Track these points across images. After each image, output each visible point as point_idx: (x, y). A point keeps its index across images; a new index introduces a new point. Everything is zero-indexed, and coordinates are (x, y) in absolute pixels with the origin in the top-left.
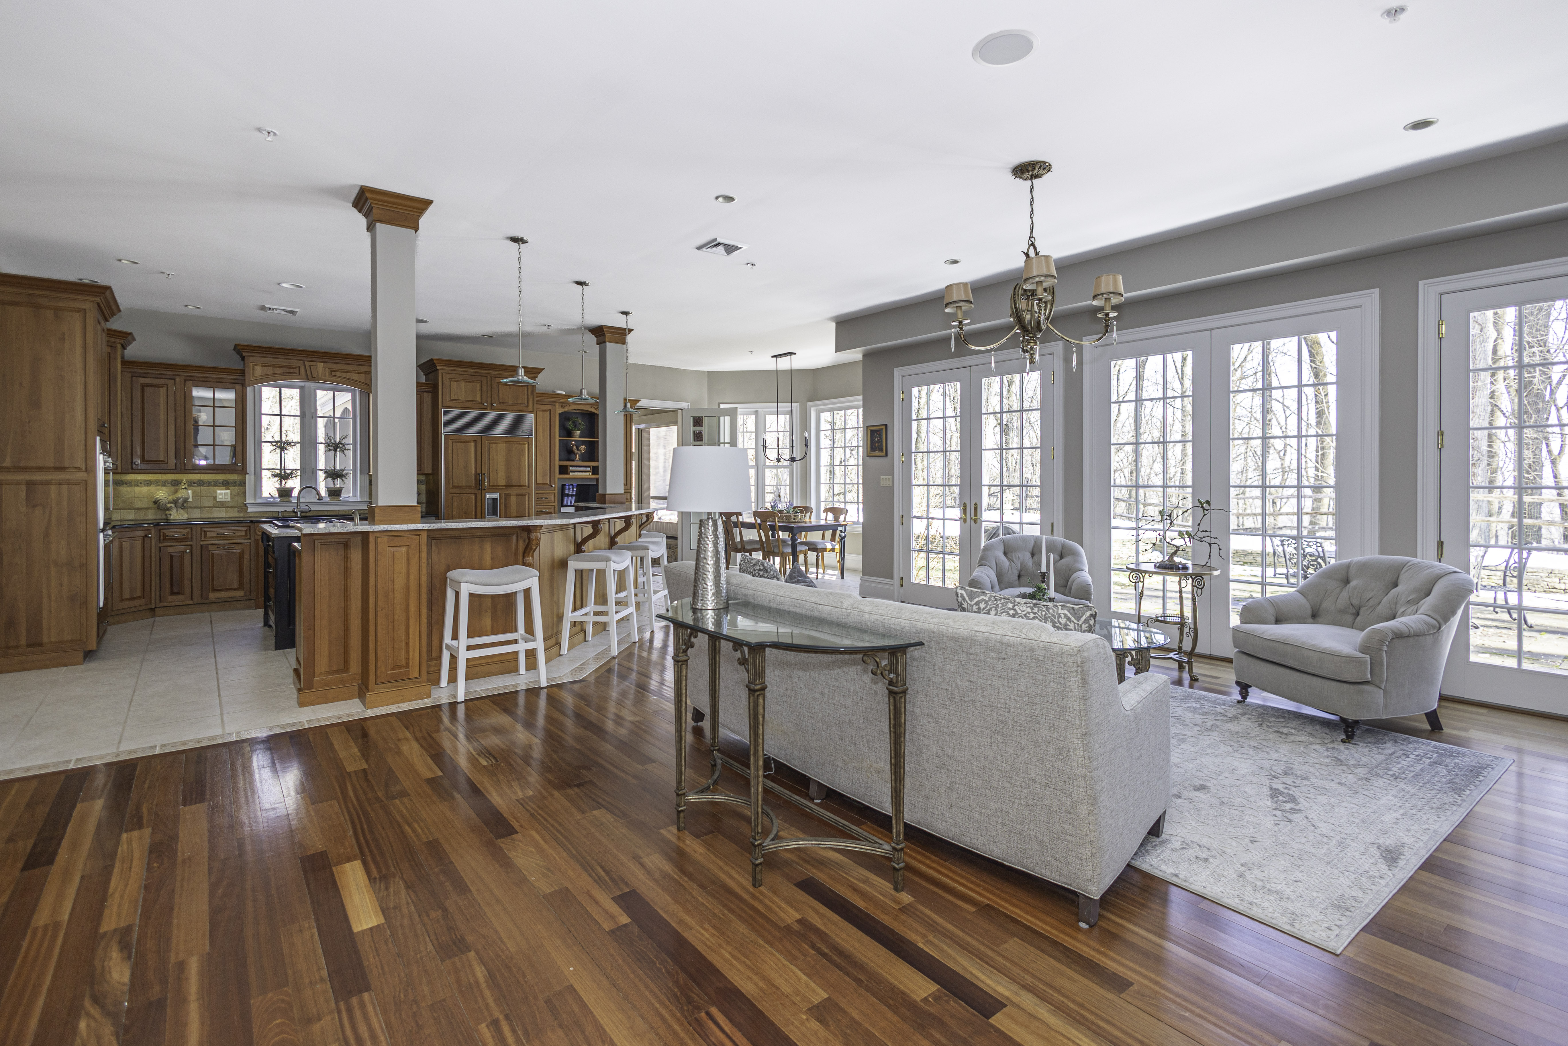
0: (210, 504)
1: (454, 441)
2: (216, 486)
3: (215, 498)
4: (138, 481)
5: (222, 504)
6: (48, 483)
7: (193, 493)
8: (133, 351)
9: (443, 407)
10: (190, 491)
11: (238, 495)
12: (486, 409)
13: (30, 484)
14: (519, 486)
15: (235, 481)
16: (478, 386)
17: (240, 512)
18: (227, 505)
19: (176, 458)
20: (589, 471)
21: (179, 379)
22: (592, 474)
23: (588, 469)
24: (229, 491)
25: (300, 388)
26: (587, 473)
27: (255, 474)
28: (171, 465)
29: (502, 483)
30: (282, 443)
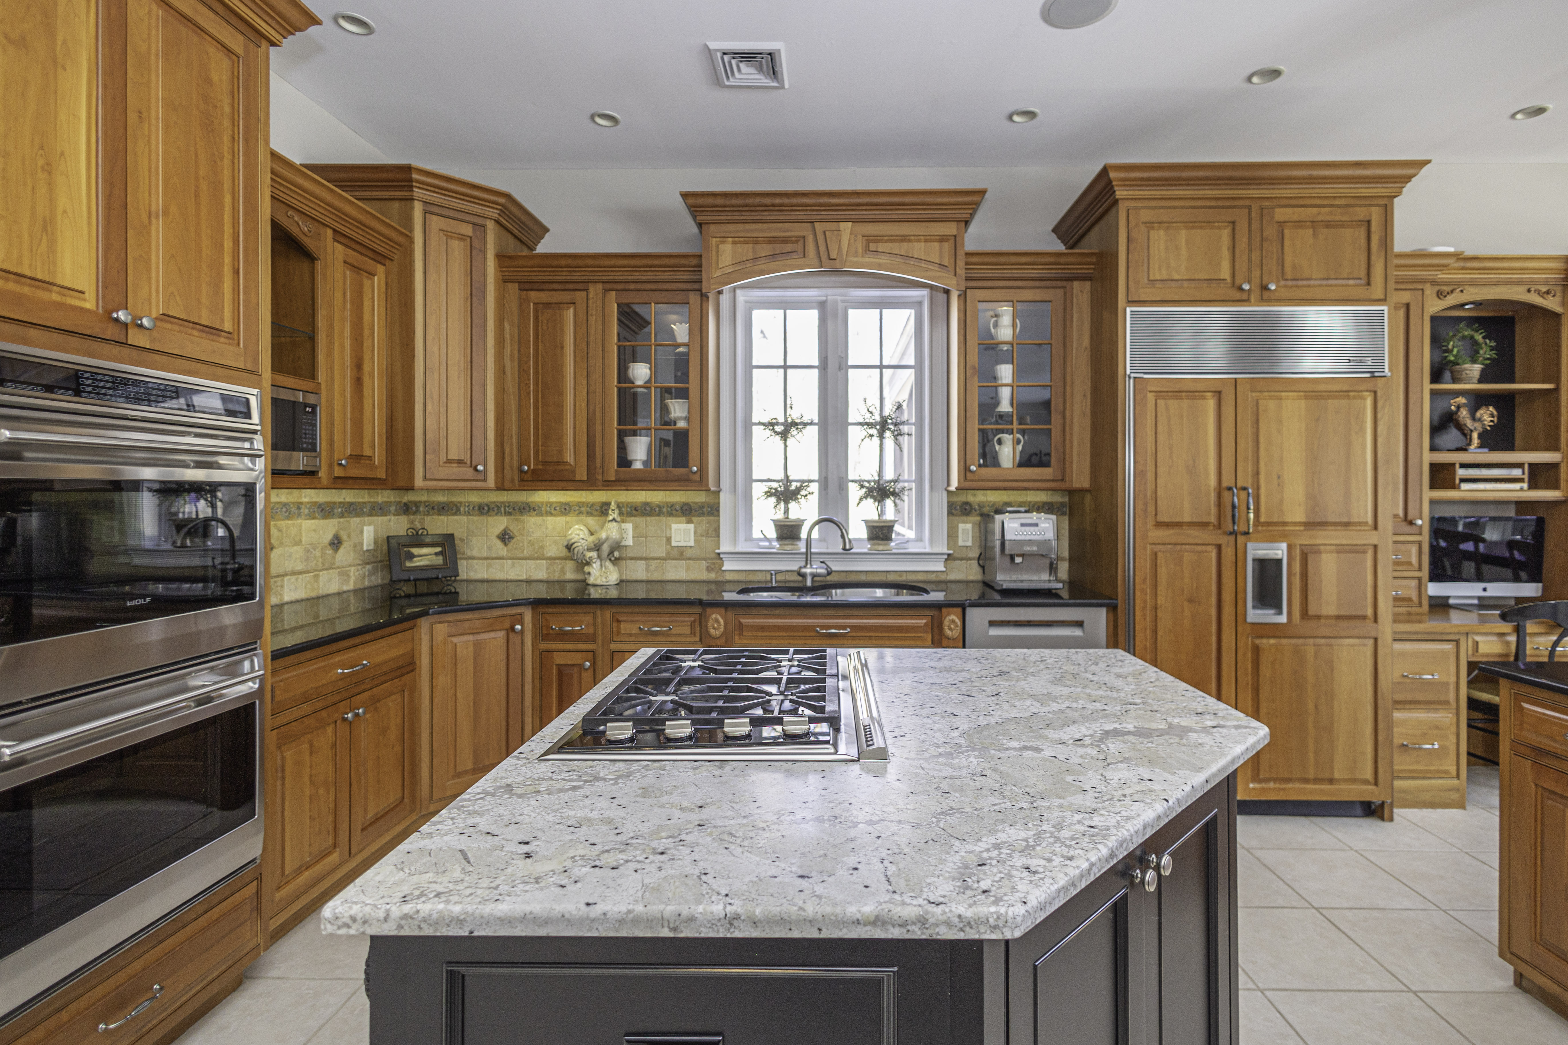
0: (661, 552)
1: (1159, 395)
2: (670, 514)
3: (669, 540)
4: (551, 504)
5: (680, 554)
7: (635, 528)
9: (1131, 302)
10: (629, 527)
11: (707, 534)
12: (1246, 301)
14: (1347, 524)
15: (702, 506)
16: (1225, 234)
17: (709, 569)
18: (688, 553)
19: (591, 456)
20: (1520, 480)
21: (595, 290)
22: (1531, 487)
23: (1516, 473)
24: (691, 527)
25: (822, 306)
26: (1517, 486)
27: (734, 490)
28: (582, 473)
29: (1295, 514)
30: (787, 426)
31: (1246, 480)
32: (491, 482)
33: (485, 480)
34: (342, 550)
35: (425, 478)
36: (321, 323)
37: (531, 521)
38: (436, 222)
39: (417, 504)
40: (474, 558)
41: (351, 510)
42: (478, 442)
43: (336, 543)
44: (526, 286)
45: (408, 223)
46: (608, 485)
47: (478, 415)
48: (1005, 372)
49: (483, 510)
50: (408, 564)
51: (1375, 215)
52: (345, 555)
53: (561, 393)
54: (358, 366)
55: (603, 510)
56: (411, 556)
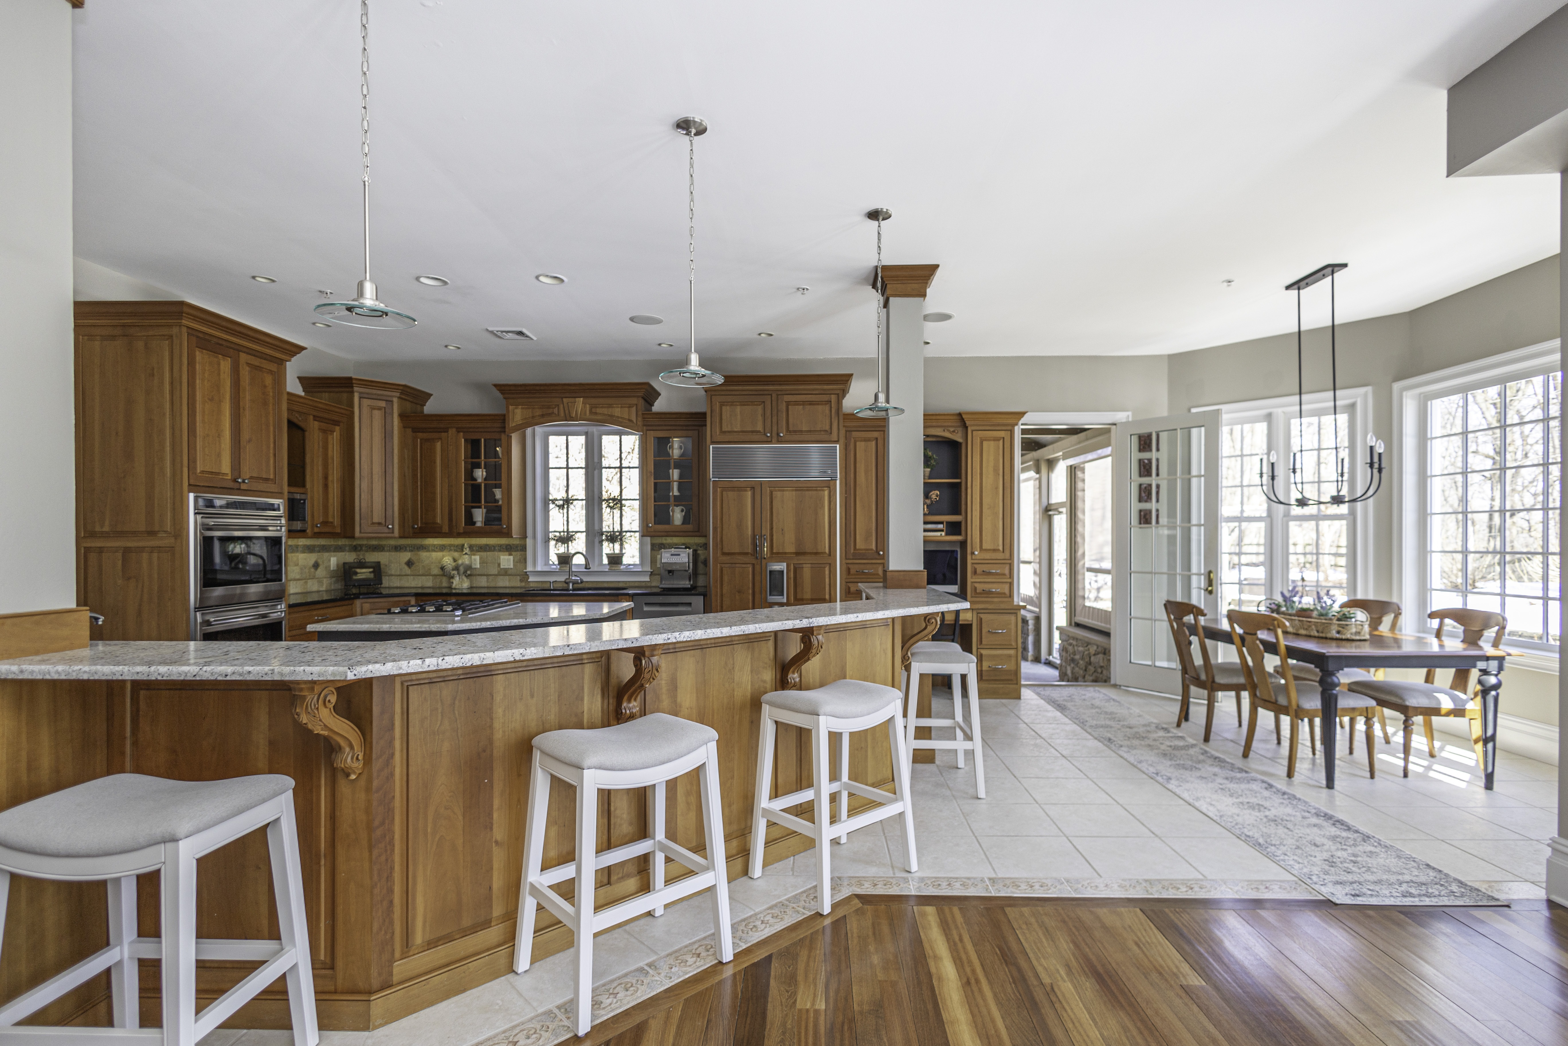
0: (495, 571)
1: (724, 489)
2: (500, 551)
3: (499, 565)
4: (434, 545)
5: (505, 573)
6: (141, 550)
7: (481, 559)
8: (430, 407)
9: (713, 443)
10: (477, 558)
11: (520, 561)
12: (770, 442)
13: (127, 551)
14: (816, 553)
15: (517, 546)
16: (760, 409)
17: (521, 581)
18: (509, 572)
19: (450, 520)
20: (942, 530)
21: (452, 431)
22: (947, 534)
23: (940, 526)
24: (511, 557)
25: (587, 434)
26: (938, 534)
27: (534, 537)
28: (446, 529)
29: (790, 548)
30: (567, 502)
31: (766, 531)
32: (396, 533)
33: (393, 533)
34: (319, 570)
35: (360, 532)
36: (308, 460)
37: (424, 554)
38: (366, 402)
39: (361, 546)
40: (392, 575)
41: (324, 549)
42: (389, 513)
43: (316, 566)
44: (416, 430)
45: (351, 404)
46: (459, 535)
47: (389, 499)
48: (675, 474)
49: (397, 549)
50: (355, 577)
52: (320, 572)
53: (434, 486)
54: (326, 478)
55: (461, 548)
56: (356, 573)
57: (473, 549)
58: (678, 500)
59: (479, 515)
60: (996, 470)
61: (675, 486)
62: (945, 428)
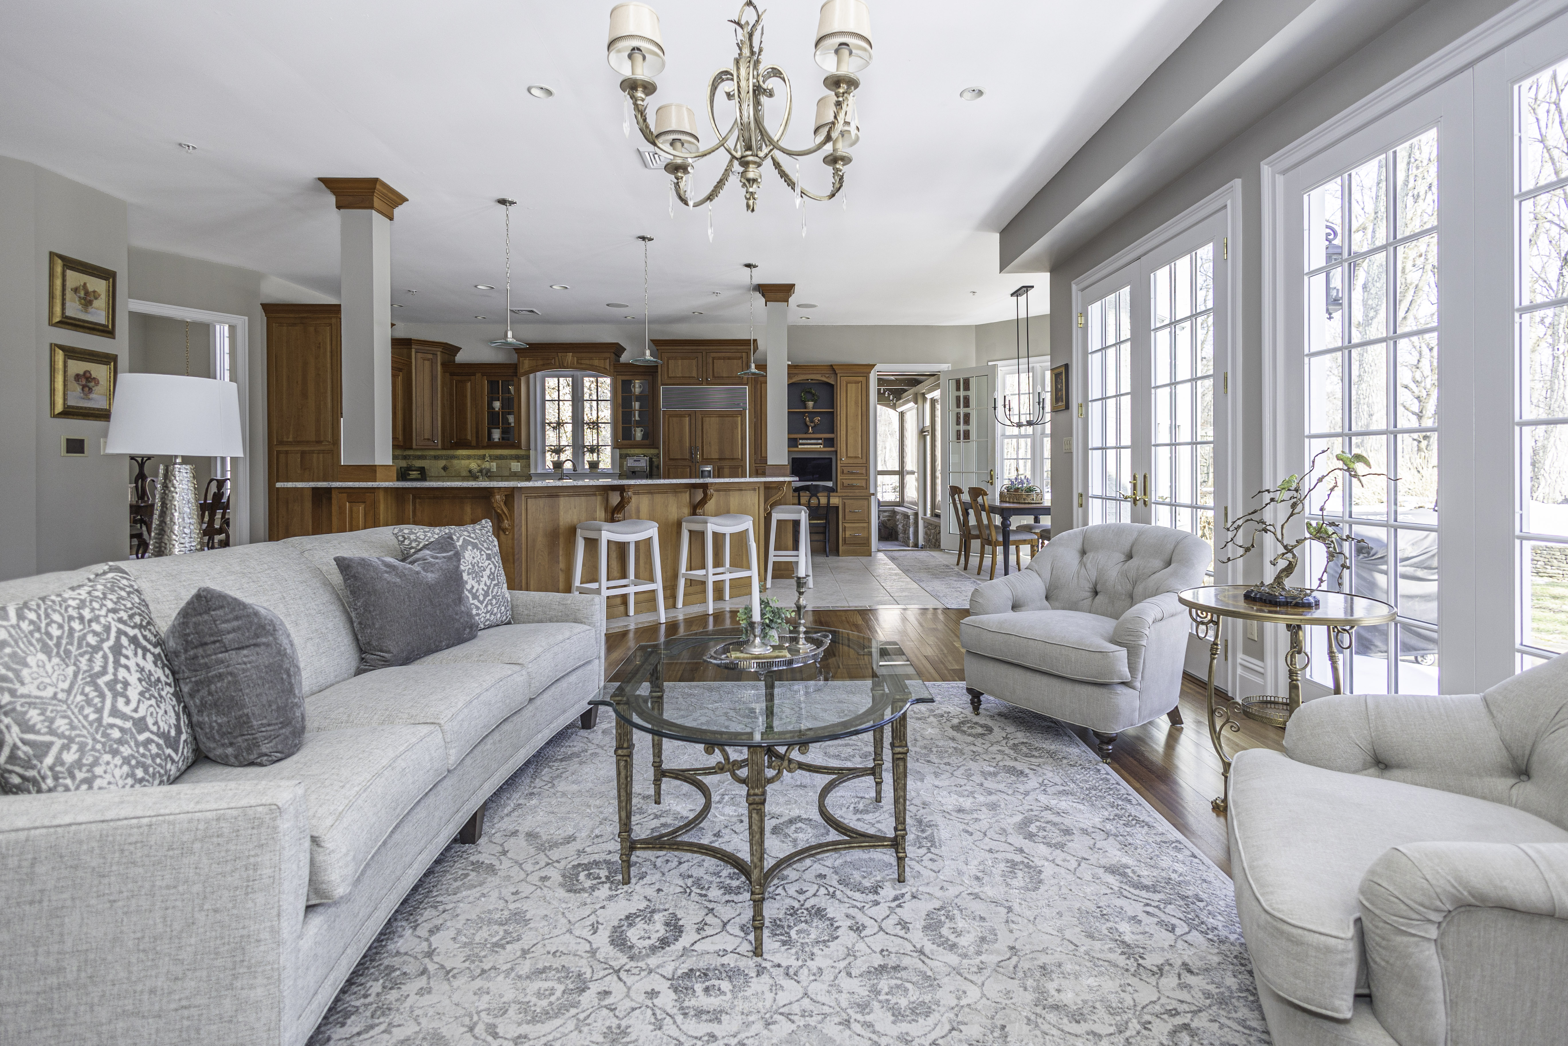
0: (509, 474)
1: (670, 416)
2: (511, 459)
3: (510, 469)
4: (463, 455)
5: (515, 474)
6: (313, 452)
7: (497, 464)
8: (460, 358)
9: (662, 384)
10: (495, 464)
11: (525, 465)
12: (701, 384)
13: (303, 453)
14: (733, 459)
15: (523, 456)
16: (694, 362)
17: (527, 480)
18: (518, 474)
19: (477, 437)
20: (821, 444)
21: (478, 375)
22: (824, 447)
23: (820, 441)
24: (519, 463)
25: (572, 377)
26: (818, 446)
27: (536, 449)
28: (474, 443)
29: (715, 455)
30: (559, 424)
31: (699, 445)
32: (440, 447)
33: (438, 446)
37: (456, 462)
38: (419, 355)
40: (432, 476)
42: (435, 432)
44: (452, 374)
45: (410, 357)
46: (485, 448)
47: (435, 422)
48: (637, 405)
49: (438, 457)
50: (408, 477)
51: (744, 355)
53: (466, 413)
55: (483, 457)
56: (409, 474)
57: (494, 458)
58: (639, 424)
59: (496, 435)
60: (856, 403)
61: (637, 413)
62: (823, 375)
